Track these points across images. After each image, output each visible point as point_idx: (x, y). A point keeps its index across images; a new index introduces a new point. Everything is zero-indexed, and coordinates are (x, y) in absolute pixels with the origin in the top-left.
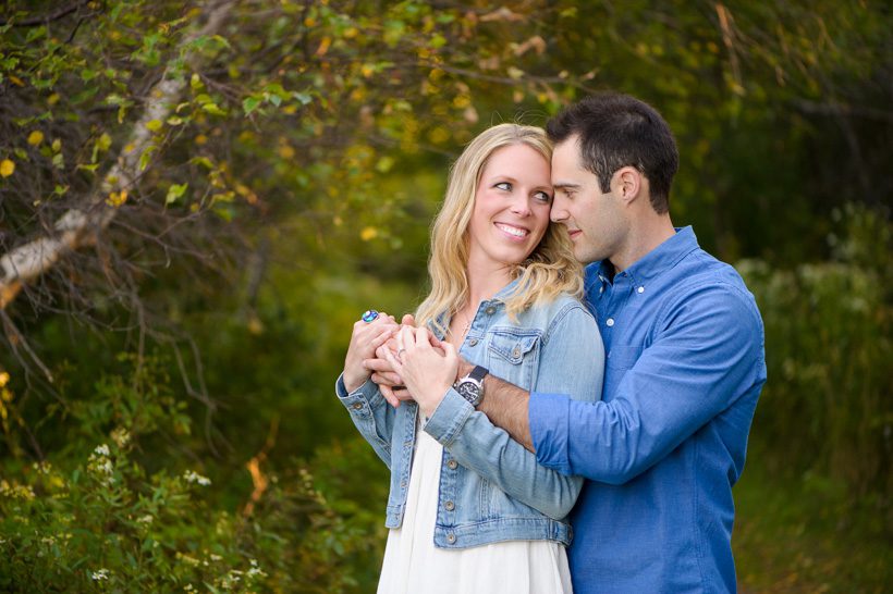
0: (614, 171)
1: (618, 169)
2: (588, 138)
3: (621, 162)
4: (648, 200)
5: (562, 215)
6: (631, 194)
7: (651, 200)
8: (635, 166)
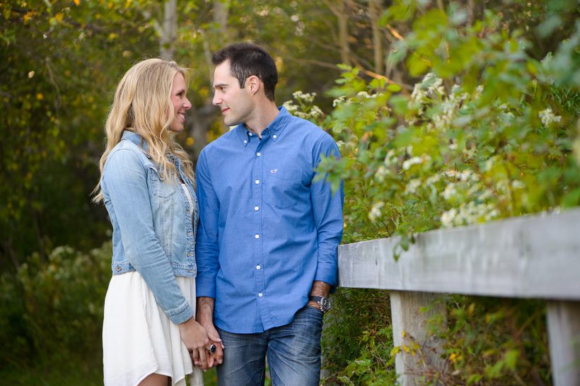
0: (246, 77)
1: (249, 76)
2: (234, 61)
3: (250, 73)
4: (264, 93)
5: (219, 101)
6: (255, 89)
7: (266, 94)
8: (257, 75)
